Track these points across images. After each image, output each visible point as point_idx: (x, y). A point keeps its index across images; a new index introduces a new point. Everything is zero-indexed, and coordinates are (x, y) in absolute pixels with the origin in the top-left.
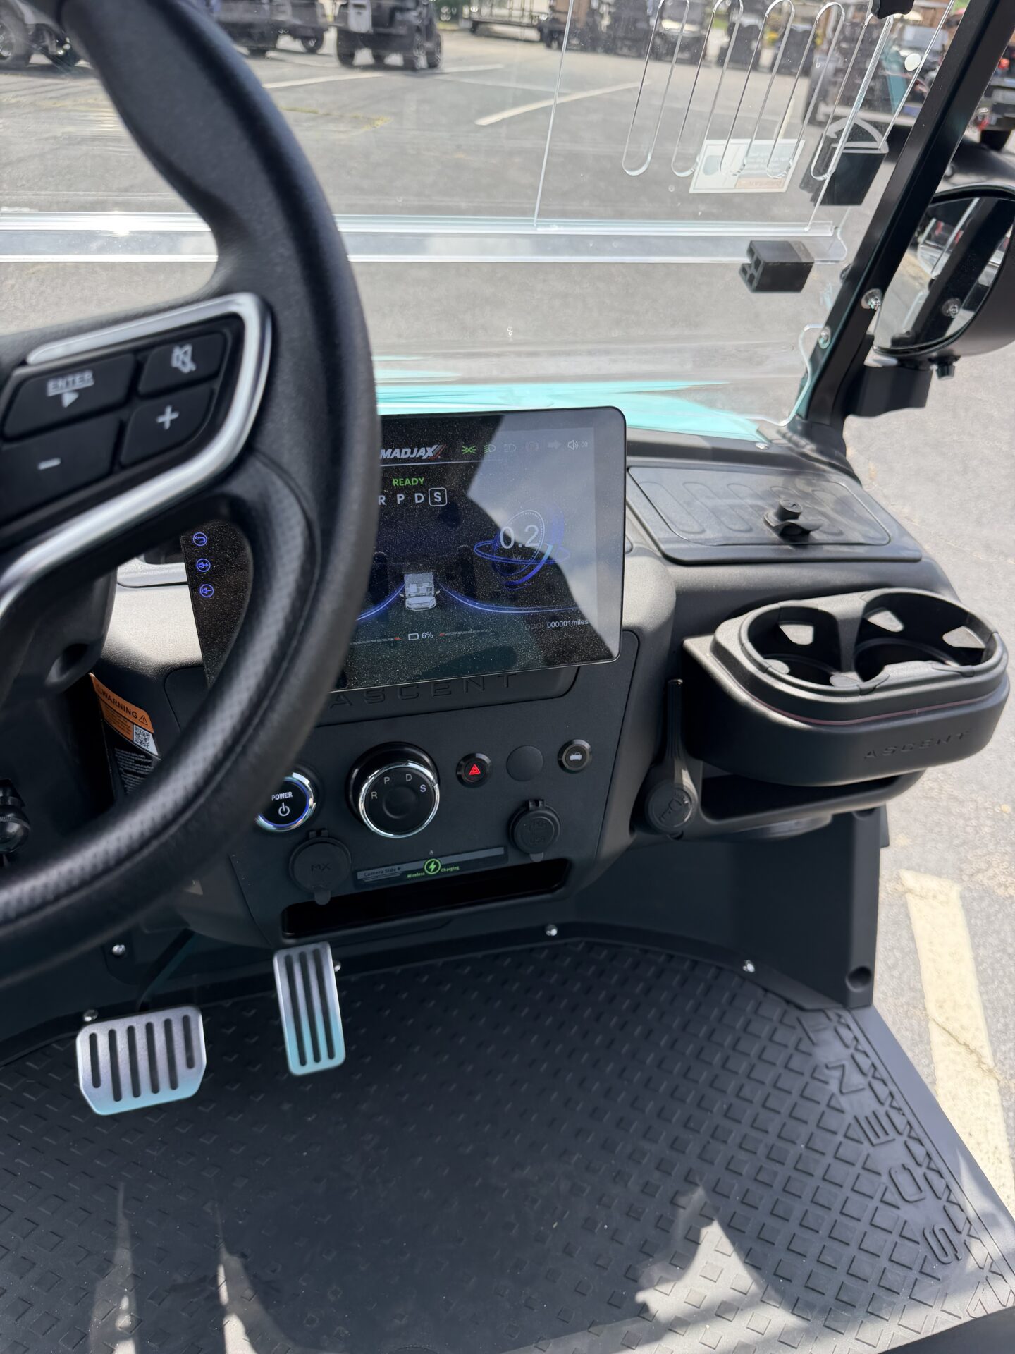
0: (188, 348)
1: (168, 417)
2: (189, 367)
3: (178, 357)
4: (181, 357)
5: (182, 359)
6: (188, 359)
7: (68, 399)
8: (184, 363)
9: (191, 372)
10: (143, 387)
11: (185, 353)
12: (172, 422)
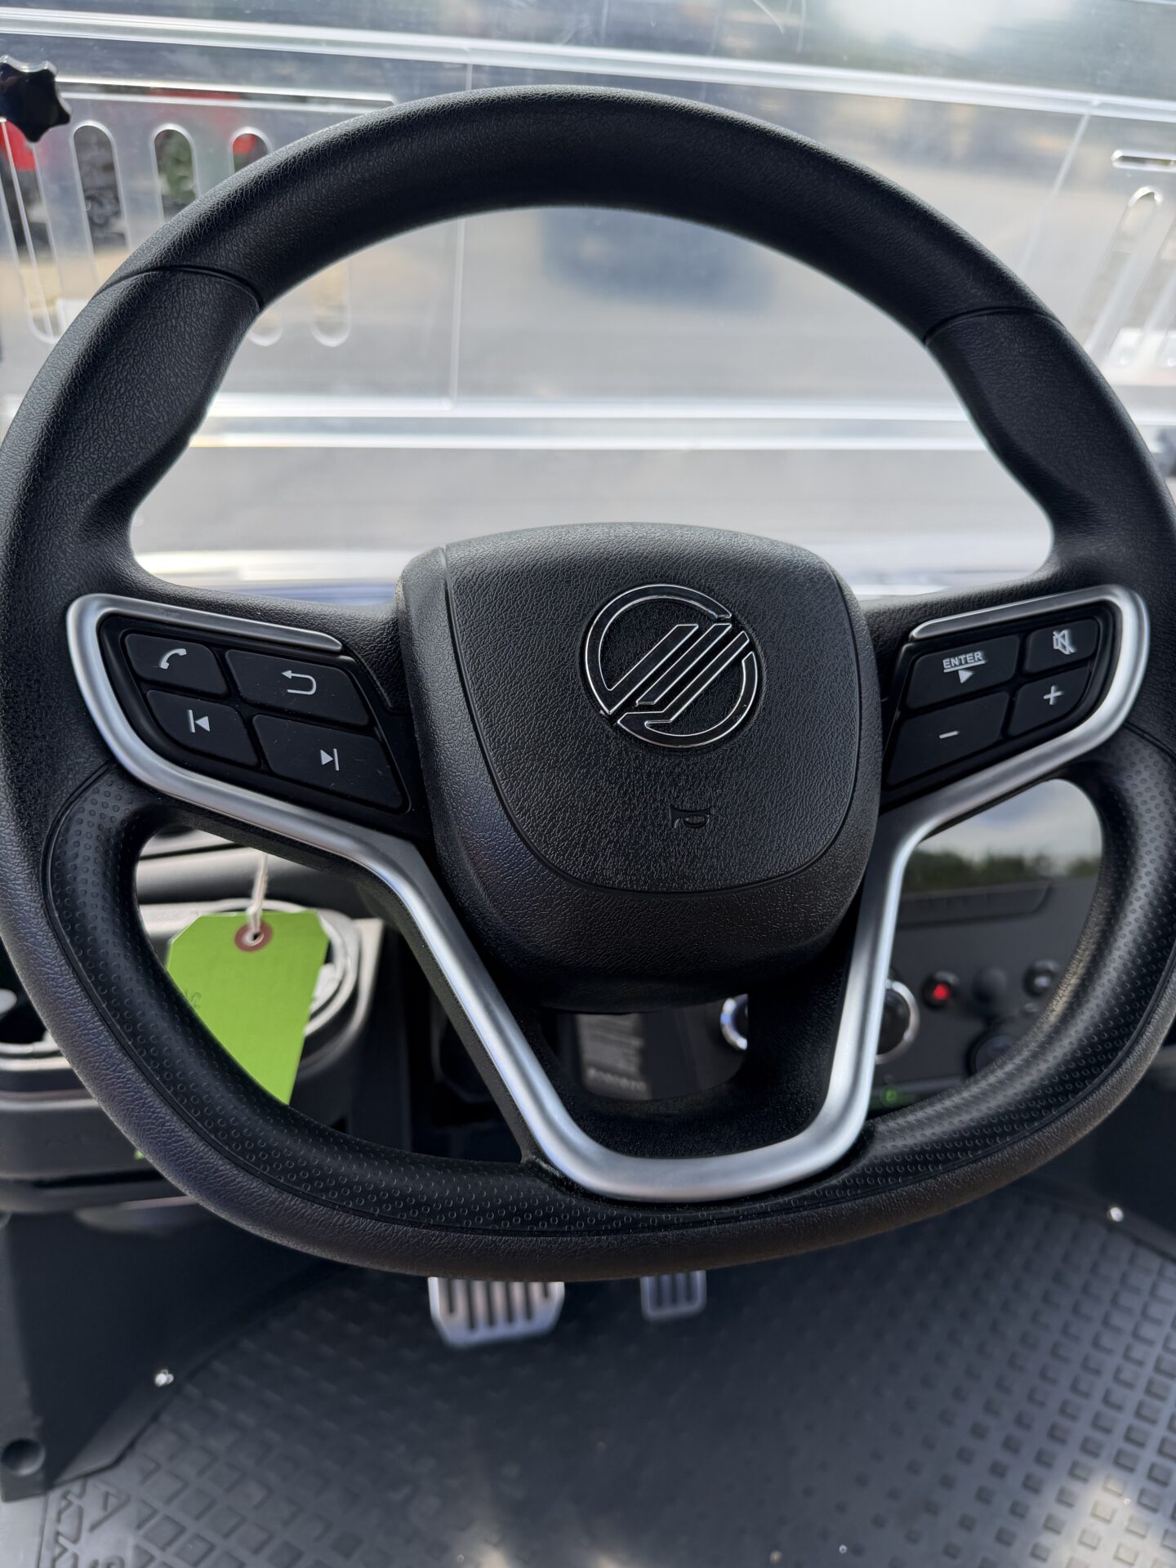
0: (1065, 632)
1: (1053, 695)
2: (1069, 650)
3: (1057, 639)
4: (1061, 640)
5: (1062, 641)
6: (1067, 643)
7: (964, 676)
8: (1064, 647)
9: (1072, 654)
10: (1028, 666)
11: (1063, 637)
12: (1057, 698)
